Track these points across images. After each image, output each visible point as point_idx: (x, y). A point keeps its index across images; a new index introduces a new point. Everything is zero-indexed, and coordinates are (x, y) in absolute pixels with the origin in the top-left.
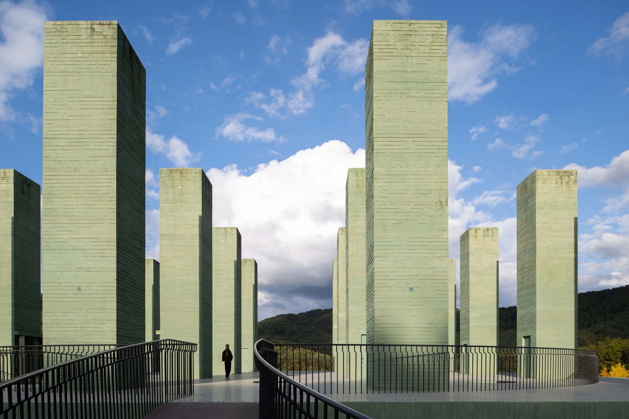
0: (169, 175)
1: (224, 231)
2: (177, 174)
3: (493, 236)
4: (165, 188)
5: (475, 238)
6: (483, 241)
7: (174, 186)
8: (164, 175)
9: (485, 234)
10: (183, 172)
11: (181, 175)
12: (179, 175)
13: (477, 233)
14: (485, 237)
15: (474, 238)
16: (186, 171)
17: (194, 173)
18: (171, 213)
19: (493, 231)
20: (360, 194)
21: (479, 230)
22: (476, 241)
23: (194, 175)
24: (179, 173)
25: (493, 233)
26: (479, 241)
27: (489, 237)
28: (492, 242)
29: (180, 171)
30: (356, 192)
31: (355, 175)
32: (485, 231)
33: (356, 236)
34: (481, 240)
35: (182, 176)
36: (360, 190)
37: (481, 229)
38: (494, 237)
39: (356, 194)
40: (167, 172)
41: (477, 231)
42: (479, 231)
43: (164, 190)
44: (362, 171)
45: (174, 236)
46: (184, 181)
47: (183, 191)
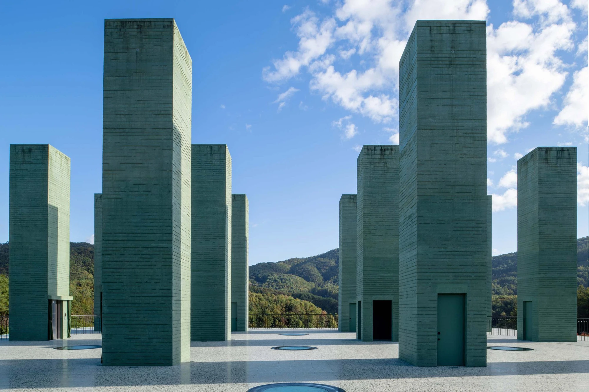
0: (120, 30)
1: (209, 149)
2: (133, 28)
3: (569, 158)
4: (112, 51)
5: (546, 161)
6: (556, 165)
7: (128, 49)
8: (111, 30)
9: (559, 155)
10: (142, 25)
11: (139, 30)
12: (135, 30)
13: (548, 153)
14: (558, 160)
15: (544, 161)
16: (148, 23)
17: (162, 27)
18: (122, 92)
19: (570, 152)
20: (436, 62)
21: (551, 150)
22: (546, 165)
23: (161, 30)
24: (136, 27)
25: (569, 155)
26: (551, 165)
27: (565, 160)
28: (568, 165)
29: (139, 24)
30: (429, 59)
31: (428, 31)
32: (558, 152)
33: (430, 131)
34: (553, 163)
35: (140, 32)
36: (436, 55)
37: (553, 149)
38: (571, 160)
39: (429, 62)
40: (117, 26)
41: (548, 152)
42: (551, 152)
43: (110, 54)
44: (438, 25)
45: (127, 130)
46: (144, 40)
47: (142, 56)
